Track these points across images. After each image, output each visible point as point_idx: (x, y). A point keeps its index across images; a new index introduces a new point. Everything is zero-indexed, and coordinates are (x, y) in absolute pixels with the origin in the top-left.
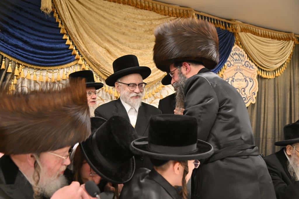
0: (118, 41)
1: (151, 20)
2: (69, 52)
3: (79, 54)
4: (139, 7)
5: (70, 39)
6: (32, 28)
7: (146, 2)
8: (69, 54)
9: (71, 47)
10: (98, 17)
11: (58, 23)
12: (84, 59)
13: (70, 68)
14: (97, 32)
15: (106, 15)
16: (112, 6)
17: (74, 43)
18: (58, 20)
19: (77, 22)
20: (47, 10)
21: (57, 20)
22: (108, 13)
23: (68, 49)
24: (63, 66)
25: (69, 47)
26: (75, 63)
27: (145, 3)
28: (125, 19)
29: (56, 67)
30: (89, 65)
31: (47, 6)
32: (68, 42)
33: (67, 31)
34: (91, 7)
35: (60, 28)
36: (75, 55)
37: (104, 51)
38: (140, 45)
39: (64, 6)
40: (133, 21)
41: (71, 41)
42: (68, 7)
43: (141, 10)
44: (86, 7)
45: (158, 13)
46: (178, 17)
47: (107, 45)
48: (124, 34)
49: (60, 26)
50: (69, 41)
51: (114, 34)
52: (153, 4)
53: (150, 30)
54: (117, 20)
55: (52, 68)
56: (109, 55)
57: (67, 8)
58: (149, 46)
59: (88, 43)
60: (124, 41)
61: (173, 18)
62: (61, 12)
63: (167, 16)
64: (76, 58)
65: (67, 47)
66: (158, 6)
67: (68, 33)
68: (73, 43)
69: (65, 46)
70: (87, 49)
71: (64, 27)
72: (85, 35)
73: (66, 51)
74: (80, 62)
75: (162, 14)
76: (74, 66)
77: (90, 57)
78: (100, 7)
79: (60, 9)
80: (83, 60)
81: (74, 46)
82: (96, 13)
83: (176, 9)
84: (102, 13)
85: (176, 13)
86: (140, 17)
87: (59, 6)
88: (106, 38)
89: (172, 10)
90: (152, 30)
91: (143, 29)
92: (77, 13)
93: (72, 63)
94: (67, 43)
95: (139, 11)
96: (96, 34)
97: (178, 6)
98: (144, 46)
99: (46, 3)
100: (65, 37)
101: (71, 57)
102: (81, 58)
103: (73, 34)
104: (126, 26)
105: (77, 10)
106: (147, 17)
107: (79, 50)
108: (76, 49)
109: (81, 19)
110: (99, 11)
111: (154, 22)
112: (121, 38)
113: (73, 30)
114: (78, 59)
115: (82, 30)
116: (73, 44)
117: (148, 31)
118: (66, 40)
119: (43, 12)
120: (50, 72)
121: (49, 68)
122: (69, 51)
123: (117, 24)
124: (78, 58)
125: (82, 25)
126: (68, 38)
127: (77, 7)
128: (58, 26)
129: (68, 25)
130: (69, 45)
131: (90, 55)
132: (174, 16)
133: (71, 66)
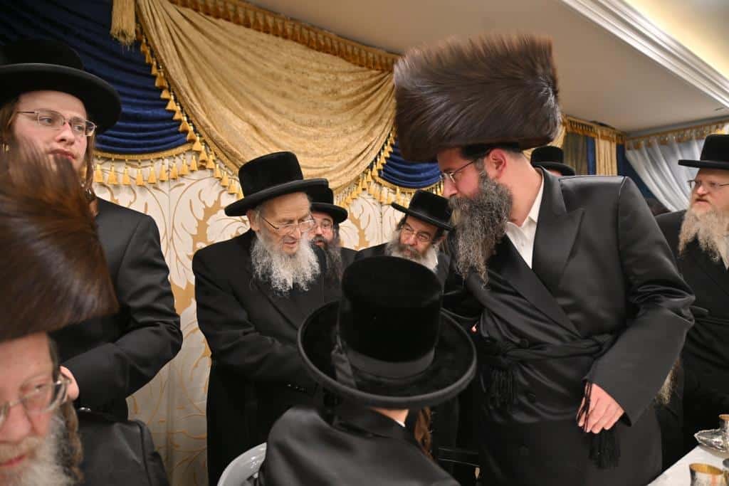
0: (272, 108)
1: (336, 73)
2: (175, 126)
3: (195, 131)
4: (314, 46)
5: (176, 100)
7: (327, 39)
8: (173, 129)
9: (177, 116)
10: (234, 59)
11: (150, 66)
12: (205, 141)
13: (177, 158)
14: (231, 87)
15: (249, 56)
16: (262, 41)
17: (185, 108)
18: (151, 58)
19: (191, 65)
20: (124, 34)
21: (148, 59)
22: (253, 52)
23: (171, 119)
24: (160, 155)
25: (173, 116)
26: (186, 149)
27: (324, 41)
28: (286, 67)
29: (146, 157)
30: (216, 155)
31: (125, 27)
32: (172, 105)
33: (169, 84)
34: (221, 38)
35: (155, 77)
36: (186, 132)
37: (246, 126)
38: (316, 118)
39: (162, 30)
40: (303, 73)
41: (178, 104)
42: (171, 34)
43: (317, 53)
44: (210, 37)
45: (349, 61)
46: (383, 71)
47: (251, 114)
48: (284, 95)
49: (154, 71)
50: (174, 103)
51: (266, 96)
52: (339, 43)
53: (334, 92)
54: (272, 68)
55: (136, 157)
56: (255, 135)
57: (168, 35)
58: (331, 121)
59: (214, 109)
60: (284, 110)
61: (374, 72)
62: (157, 42)
63: (365, 68)
64: (188, 138)
65: (169, 115)
66: (349, 49)
67: (172, 87)
68: (182, 108)
69: (165, 114)
70: (212, 122)
71: (162, 74)
72: (208, 94)
73: (168, 124)
74: (198, 146)
75: (355, 64)
76: (184, 154)
77: (218, 137)
78: (238, 40)
79: (154, 36)
80: (204, 144)
81: (184, 114)
82: (230, 50)
83: (380, 57)
84: (241, 51)
85: (381, 65)
86: (315, 65)
87: (151, 31)
88: (249, 102)
89: (374, 58)
90: (336, 92)
91: (322, 89)
92: (190, 48)
93: (181, 149)
94: (168, 108)
95: (314, 54)
96: (230, 92)
97: (384, 52)
98: (321, 121)
99: (123, 21)
100: (165, 95)
101: (178, 136)
102: (198, 138)
103: (181, 89)
104: (289, 81)
105: (190, 41)
106: (328, 67)
107: (196, 123)
108: (189, 121)
109: (199, 60)
110: (235, 48)
111: (341, 78)
112: (280, 104)
113: (182, 82)
114: (193, 141)
115: (200, 82)
116: (182, 111)
117: (330, 93)
118: (167, 101)
119: (116, 39)
120: (132, 166)
121: (131, 157)
122: (173, 124)
123: (272, 75)
124: (193, 138)
125: (202, 72)
126: (172, 98)
127: (191, 36)
128: (151, 71)
129: (171, 71)
130: (173, 112)
131: (216, 134)
132: (377, 70)
133: (177, 155)
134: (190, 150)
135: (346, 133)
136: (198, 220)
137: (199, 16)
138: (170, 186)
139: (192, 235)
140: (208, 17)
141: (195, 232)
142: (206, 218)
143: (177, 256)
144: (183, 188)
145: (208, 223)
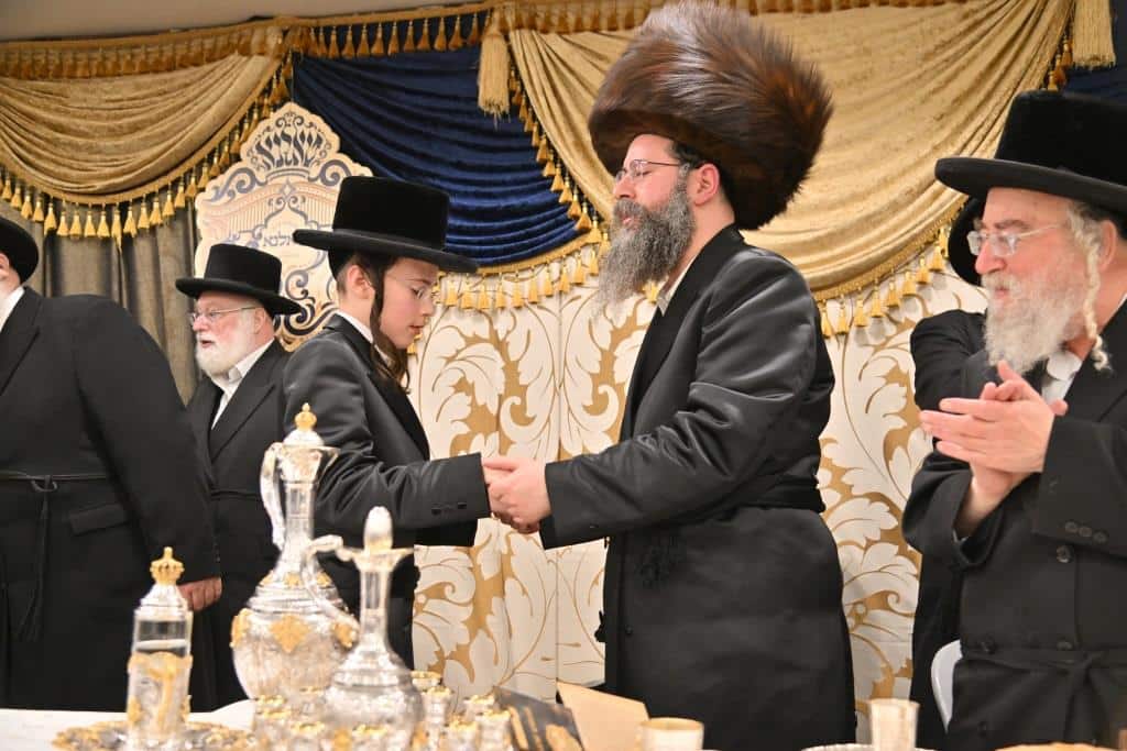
2: (560, 213)
3: (590, 213)
4: (816, 5)
5: (563, 175)
6: (459, 166)
8: (561, 217)
9: (564, 198)
11: (530, 134)
13: (569, 259)
18: (531, 124)
20: (495, 105)
21: (528, 126)
23: (555, 203)
24: (544, 258)
25: (558, 198)
26: (582, 243)
29: (525, 264)
32: (558, 184)
36: (575, 218)
41: (567, 179)
49: (535, 141)
50: (561, 179)
65: (554, 198)
67: (557, 159)
68: (572, 182)
69: (548, 198)
73: (554, 211)
76: (579, 252)
81: (576, 191)
93: (573, 245)
94: (553, 189)
100: (548, 171)
101: (567, 226)
102: (595, 225)
108: (581, 202)
114: (585, 231)
116: (572, 188)
118: (552, 177)
119: (488, 114)
120: (513, 280)
121: (506, 268)
122: (561, 208)
124: (586, 225)
126: (558, 171)
128: (531, 141)
130: (560, 192)
133: (568, 255)
134: (587, 244)
135: (889, 150)
136: (602, 351)
137: (600, 37)
138: (561, 302)
139: (592, 375)
140: (613, 33)
141: (596, 369)
142: (614, 345)
143: (569, 409)
144: (579, 302)
145: (617, 353)
